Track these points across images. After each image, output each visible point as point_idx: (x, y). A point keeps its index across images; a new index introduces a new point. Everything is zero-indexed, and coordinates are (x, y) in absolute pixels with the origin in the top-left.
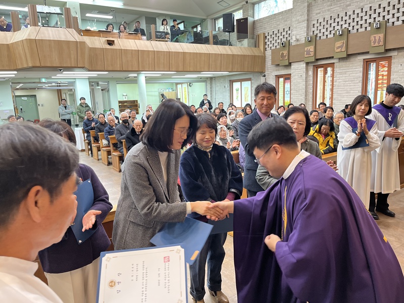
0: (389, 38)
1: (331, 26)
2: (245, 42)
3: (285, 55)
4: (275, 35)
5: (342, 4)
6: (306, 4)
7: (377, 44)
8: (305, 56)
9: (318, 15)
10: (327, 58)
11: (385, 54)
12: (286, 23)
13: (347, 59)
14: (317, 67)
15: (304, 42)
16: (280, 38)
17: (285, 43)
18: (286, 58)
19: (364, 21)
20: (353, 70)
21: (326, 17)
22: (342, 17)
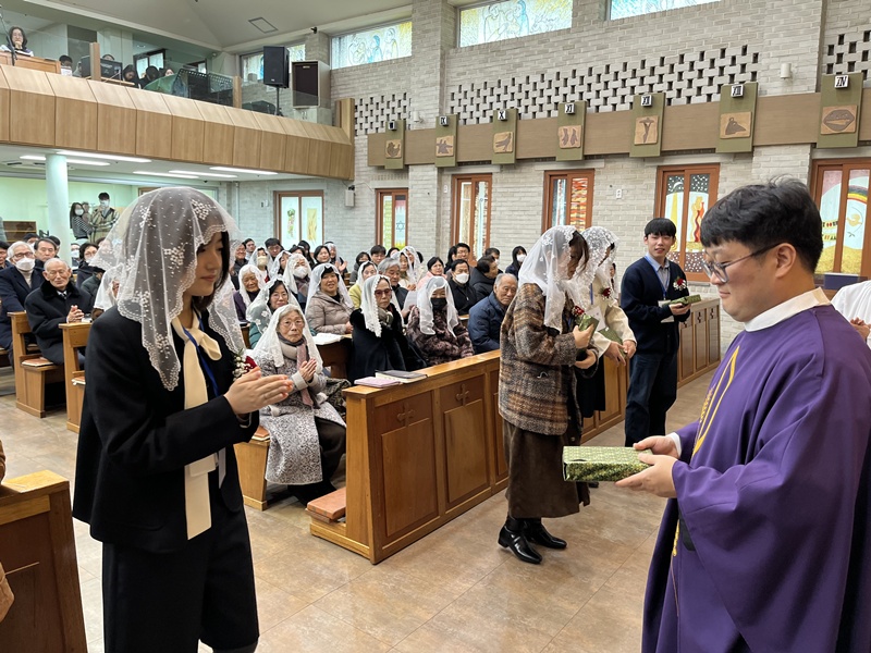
0: (592, 134)
1: (485, 102)
2: (312, 112)
3: (396, 147)
4: (375, 105)
5: (506, 62)
6: (439, 52)
7: (569, 145)
8: (438, 155)
9: (462, 77)
10: (477, 163)
11: (584, 164)
12: (398, 84)
13: (515, 168)
14: (459, 179)
15: (434, 126)
16: (386, 112)
17: (396, 123)
18: (399, 154)
19: (545, 99)
20: (525, 190)
21: (476, 82)
22: (506, 87)
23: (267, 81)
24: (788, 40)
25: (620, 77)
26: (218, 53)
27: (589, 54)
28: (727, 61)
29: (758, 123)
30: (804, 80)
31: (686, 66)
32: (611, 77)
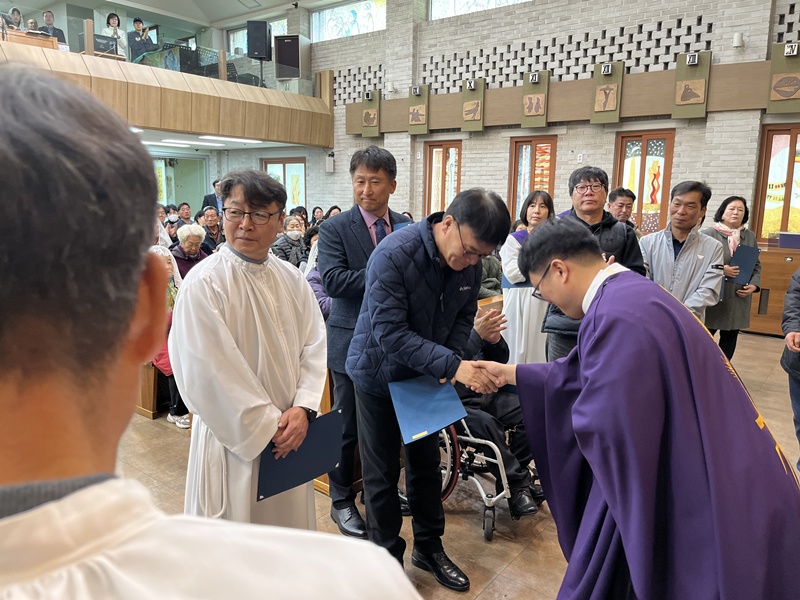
0: (554, 102)
1: (455, 73)
2: (294, 84)
3: (372, 116)
4: (352, 77)
5: (475, 34)
6: (411, 25)
7: (533, 112)
8: (410, 123)
9: (433, 49)
10: (448, 131)
11: (547, 131)
12: (374, 56)
13: (483, 135)
14: (431, 145)
15: (407, 95)
16: (363, 82)
17: (372, 94)
18: (375, 122)
19: (511, 69)
20: (493, 155)
21: (447, 54)
22: (475, 58)
23: (251, 54)
24: (741, 10)
25: (582, 47)
26: (206, 28)
27: (553, 26)
28: (683, 31)
29: (711, 90)
30: (755, 49)
31: (645, 35)
32: (573, 46)
